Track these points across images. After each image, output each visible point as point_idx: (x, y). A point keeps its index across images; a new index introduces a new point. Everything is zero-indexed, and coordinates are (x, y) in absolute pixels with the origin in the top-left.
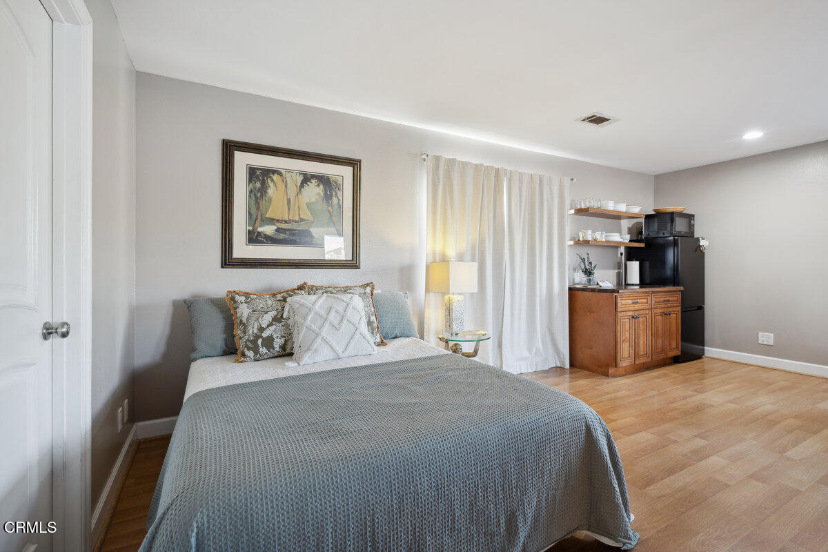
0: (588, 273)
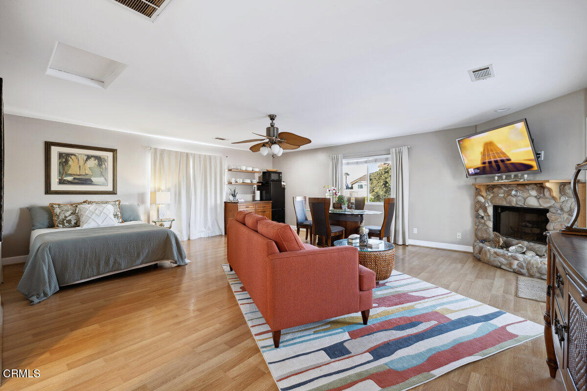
0: (234, 196)
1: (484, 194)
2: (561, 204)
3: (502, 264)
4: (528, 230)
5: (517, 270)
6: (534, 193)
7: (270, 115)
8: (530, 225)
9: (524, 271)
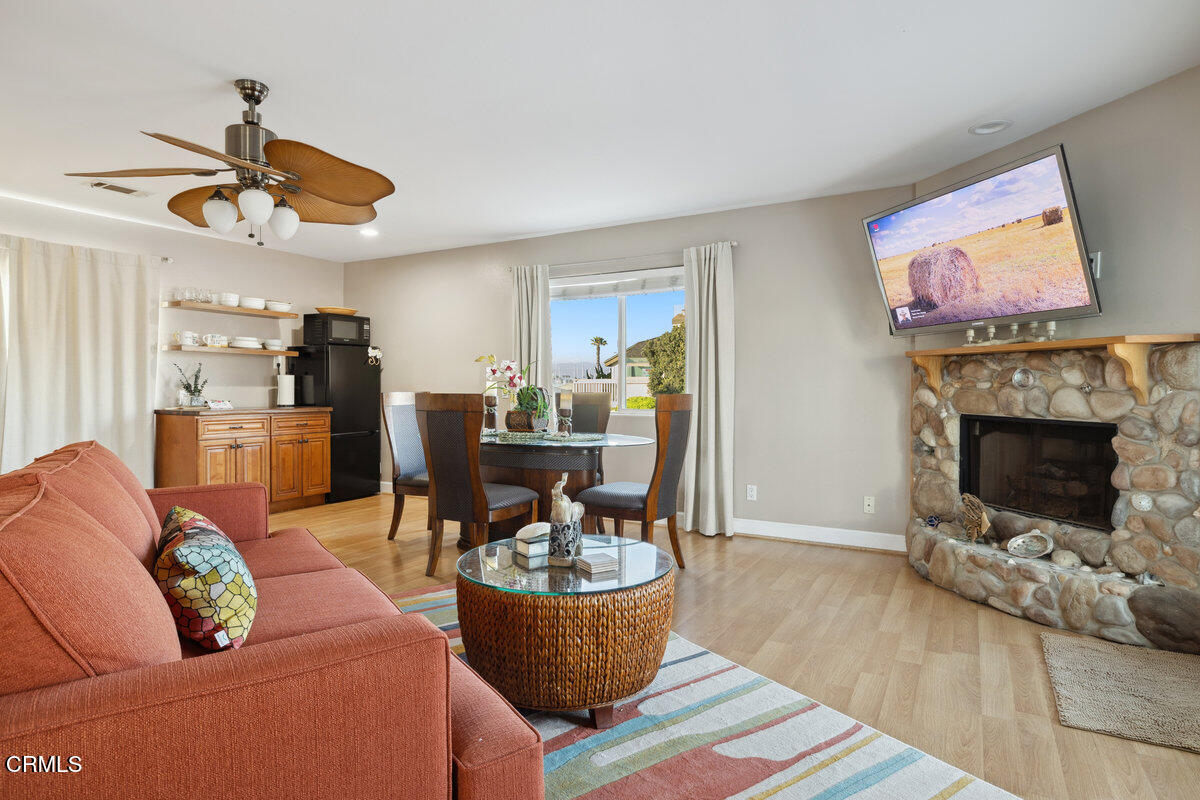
0: (192, 390)
1: (937, 383)
2: (1152, 409)
3: (990, 592)
4: (1055, 488)
5: (1032, 611)
6: (1074, 377)
7: (243, 81)
8: (1060, 473)
9: (1053, 615)
